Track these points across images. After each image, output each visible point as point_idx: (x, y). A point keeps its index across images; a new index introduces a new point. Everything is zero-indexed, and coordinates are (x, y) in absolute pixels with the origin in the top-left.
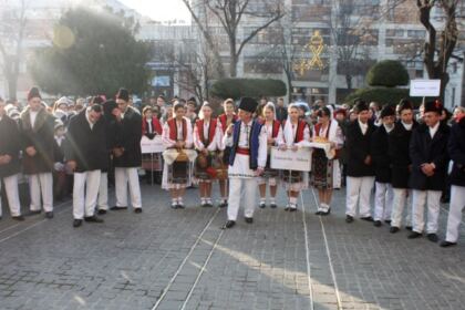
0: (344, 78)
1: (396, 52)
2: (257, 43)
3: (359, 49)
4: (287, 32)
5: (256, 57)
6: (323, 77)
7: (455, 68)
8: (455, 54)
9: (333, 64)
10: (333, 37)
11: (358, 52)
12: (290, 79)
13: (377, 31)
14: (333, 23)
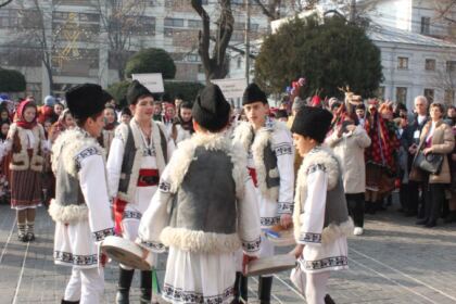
0: (116, 73)
1: (175, 44)
2: (9, 27)
3: (134, 40)
4: (47, 16)
5: (8, 46)
6: (92, 72)
7: (239, 62)
8: (231, 43)
9: (103, 56)
10: (103, 23)
11: (132, 43)
12: (51, 74)
13: (153, 19)
14: (103, 8)
